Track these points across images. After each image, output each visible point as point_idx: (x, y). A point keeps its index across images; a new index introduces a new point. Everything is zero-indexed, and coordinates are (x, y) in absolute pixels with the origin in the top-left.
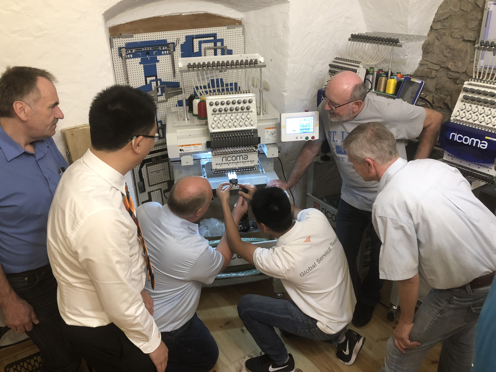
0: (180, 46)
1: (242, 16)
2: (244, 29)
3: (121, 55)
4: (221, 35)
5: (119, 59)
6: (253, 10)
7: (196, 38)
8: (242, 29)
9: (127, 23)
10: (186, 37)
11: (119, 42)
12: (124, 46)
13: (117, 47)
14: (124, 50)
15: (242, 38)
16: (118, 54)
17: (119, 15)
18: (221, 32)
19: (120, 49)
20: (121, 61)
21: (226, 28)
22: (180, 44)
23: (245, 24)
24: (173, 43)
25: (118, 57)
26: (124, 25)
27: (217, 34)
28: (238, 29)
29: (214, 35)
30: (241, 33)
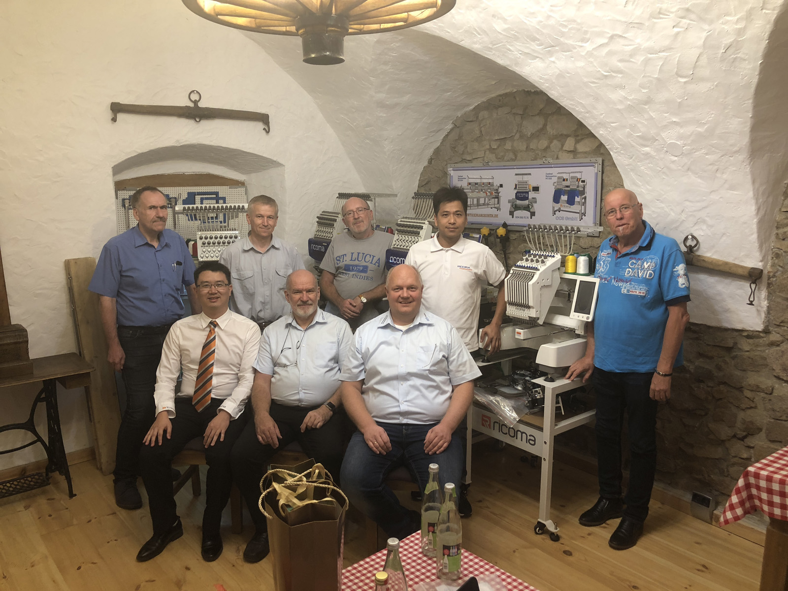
0: (182, 201)
1: (245, 178)
2: (246, 190)
3: (124, 206)
4: (223, 194)
5: (122, 209)
6: (254, 173)
7: (198, 195)
8: (244, 190)
9: (132, 179)
10: (188, 193)
11: (123, 195)
12: (128, 198)
13: (121, 199)
14: (127, 202)
15: (244, 197)
16: (121, 205)
17: (125, 172)
18: (222, 191)
19: (124, 200)
20: (124, 211)
21: (228, 188)
22: (182, 199)
23: (248, 186)
24: (176, 198)
25: (121, 207)
26: (129, 180)
27: (219, 192)
28: (241, 190)
29: (217, 193)
30: (244, 193)
